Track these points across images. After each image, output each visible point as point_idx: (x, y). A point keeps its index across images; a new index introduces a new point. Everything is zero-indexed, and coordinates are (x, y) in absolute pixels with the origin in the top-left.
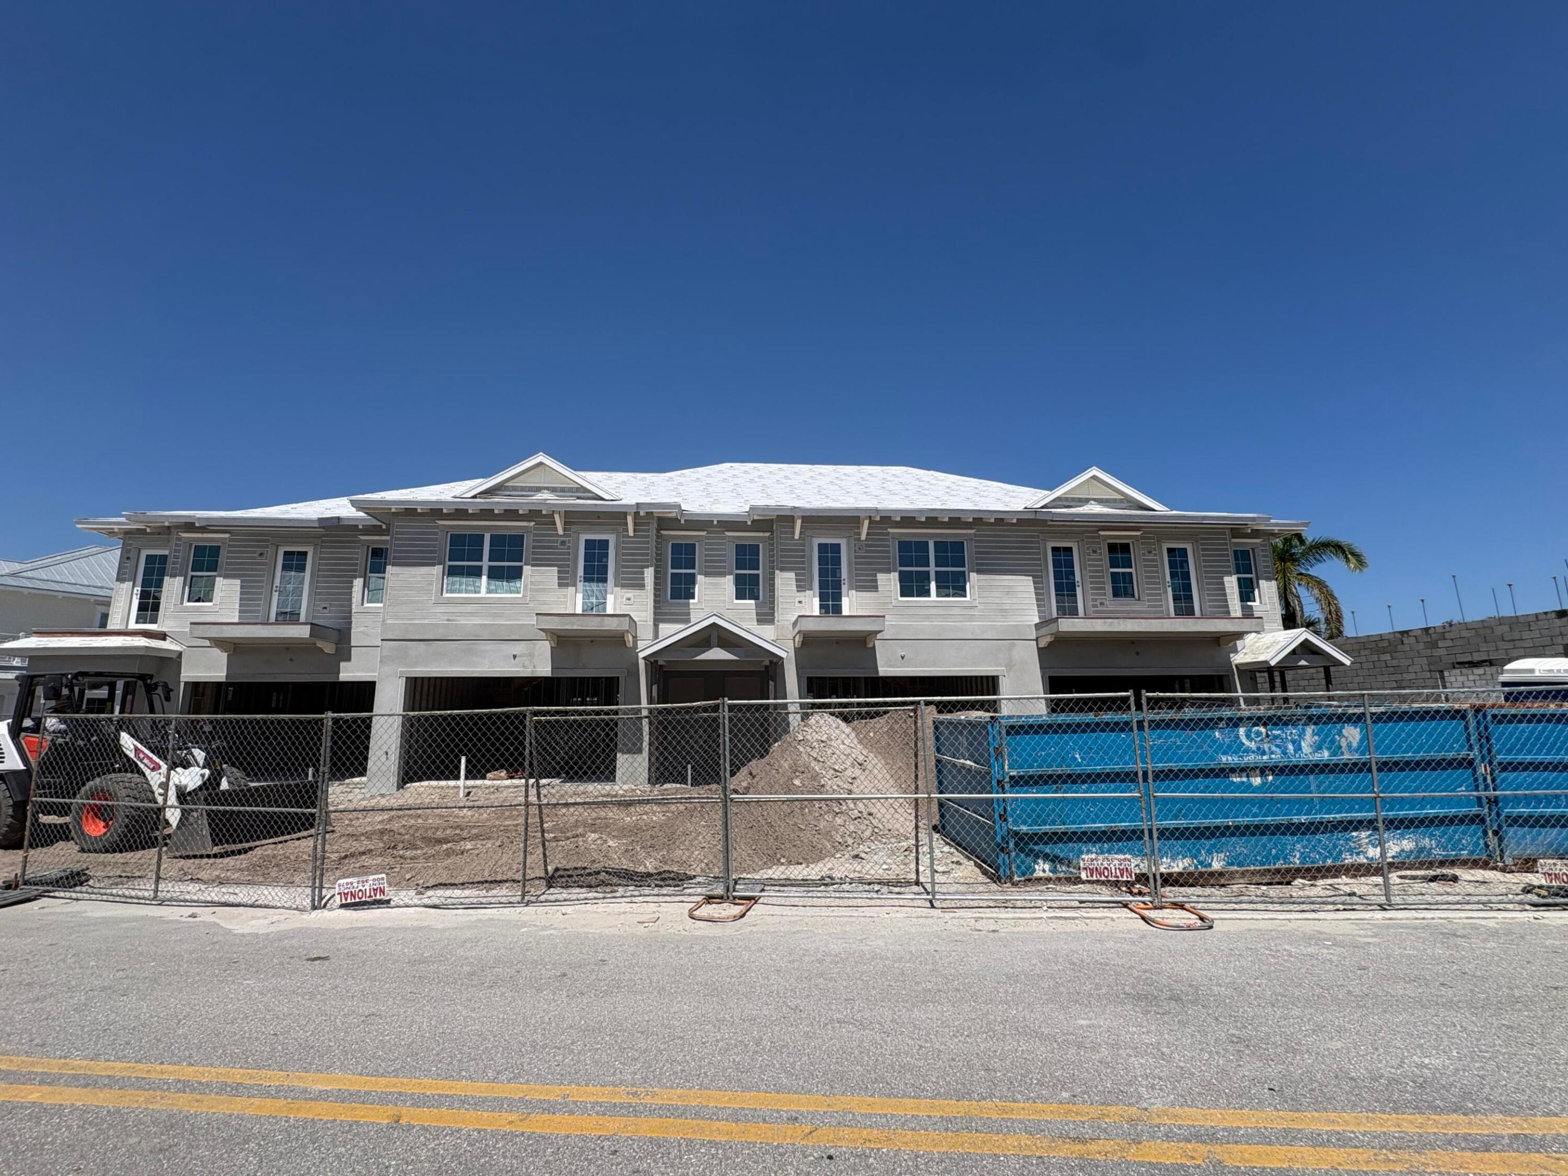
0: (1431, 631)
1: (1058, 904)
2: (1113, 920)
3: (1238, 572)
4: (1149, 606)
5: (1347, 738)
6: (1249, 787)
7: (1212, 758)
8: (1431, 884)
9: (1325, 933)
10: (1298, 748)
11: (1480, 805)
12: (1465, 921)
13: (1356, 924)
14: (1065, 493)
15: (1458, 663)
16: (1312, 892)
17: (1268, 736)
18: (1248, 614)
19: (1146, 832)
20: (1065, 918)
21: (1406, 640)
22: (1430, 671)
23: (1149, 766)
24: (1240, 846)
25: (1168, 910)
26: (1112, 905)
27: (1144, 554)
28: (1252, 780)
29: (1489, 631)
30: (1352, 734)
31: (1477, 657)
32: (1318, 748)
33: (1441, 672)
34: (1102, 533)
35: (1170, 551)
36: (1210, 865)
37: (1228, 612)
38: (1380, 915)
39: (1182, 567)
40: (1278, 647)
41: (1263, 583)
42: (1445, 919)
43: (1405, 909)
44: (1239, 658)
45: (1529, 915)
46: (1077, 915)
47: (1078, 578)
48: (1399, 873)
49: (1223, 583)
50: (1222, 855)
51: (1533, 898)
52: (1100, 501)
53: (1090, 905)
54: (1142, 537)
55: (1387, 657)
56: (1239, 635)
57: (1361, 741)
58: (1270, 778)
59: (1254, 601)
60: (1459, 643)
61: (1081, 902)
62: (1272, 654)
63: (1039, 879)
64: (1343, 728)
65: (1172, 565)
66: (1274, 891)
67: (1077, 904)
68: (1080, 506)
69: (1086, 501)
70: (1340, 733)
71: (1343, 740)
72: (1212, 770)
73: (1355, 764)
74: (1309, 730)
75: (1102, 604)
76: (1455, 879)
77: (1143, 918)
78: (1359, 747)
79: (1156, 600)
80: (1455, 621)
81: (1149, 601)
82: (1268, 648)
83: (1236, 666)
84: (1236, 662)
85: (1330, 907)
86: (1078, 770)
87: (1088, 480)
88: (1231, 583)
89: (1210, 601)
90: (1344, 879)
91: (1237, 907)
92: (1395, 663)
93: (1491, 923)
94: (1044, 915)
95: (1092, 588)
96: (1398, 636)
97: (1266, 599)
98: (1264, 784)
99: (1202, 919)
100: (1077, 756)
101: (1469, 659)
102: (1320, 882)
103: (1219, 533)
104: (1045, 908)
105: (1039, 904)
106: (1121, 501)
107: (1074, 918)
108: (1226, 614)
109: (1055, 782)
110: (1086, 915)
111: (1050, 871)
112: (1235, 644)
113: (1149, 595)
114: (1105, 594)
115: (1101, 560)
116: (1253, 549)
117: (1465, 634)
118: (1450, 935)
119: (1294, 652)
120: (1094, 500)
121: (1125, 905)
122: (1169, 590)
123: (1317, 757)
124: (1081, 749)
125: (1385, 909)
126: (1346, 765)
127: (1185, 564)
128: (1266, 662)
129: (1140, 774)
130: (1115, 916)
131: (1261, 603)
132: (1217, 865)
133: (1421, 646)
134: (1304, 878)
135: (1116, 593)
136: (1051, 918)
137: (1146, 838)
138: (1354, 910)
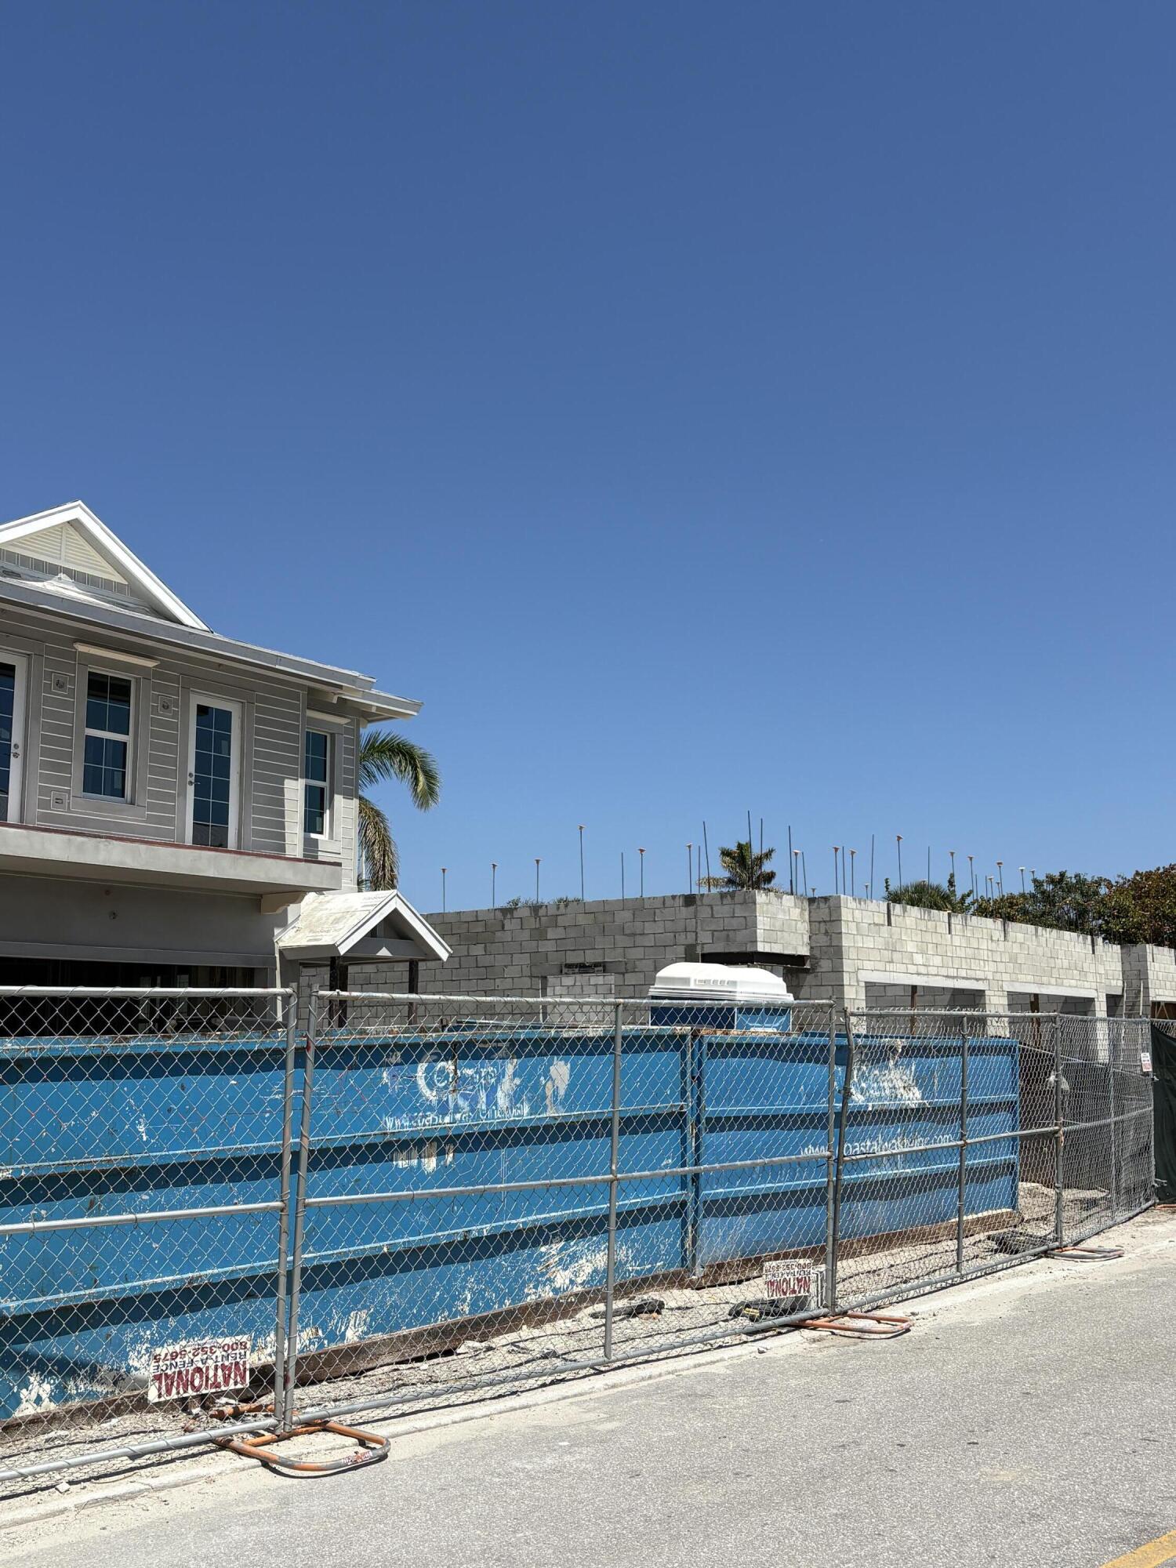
0: (542, 912)
1: (87, 1471)
2: (210, 1480)
3: (307, 777)
4: (150, 819)
5: (553, 1081)
6: (417, 1177)
7: (374, 1124)
8: (634, 1321)
9: (552, 1429)
10: (491, 1100)
11: (684, 1186)
12: (693, 1371)
13: (577, 1404)
14: (10, 543)
15: (569, 966)
16: (496, 1360)
17: (456, 1079)
18: (311, 855)
19: (283, 1281)
20: (114, 1499)
21: (508, 925)
22: (531, 977)
23: (305, 1142)
24: (390, 1290)
25: (301, 1438)
26: (195, 1450)
27: (155, 710)
28: (425, 1161)
29: (609, 918)
30: (561, 1071)
31: (590, 958)
32: (516, 1099)
33: (544, 978)
34: (81, 648)
35: (202, 710)
36: (343, 1336)
37: (282, 848)
38: (599, 1382)
39: (218, 749)
40: (353, 921)
41: (339, 800)
42: (672, 1373)
43: (624, 1366)
44: (288, 938)
45: (749, 1350)
46: (137, 1487)
47: (17, 737)
48: (590, 1310)
49: (281, 792)
50: (363, 1314)
51: (743, 1322)
52: (78, 578)
53: (154, 1458)
54: (156, 673)
55: (478, 950)
56: (295, 894)
57: (571, 1086)
58: (450, 1157)
59: (321, 833)
60: (572, 933)
61: (134, 1457)
62: (343, 933)
63: (35, 1421)
64: (551, 1063)
65: (202, 740)
66: (441, 1368)
67: (128, 1463)
68: (38, 580)
69: (52, 571)
70: (546, 1073)
71: (549, 1084)
72: (372, 1147)
73: (561, 1127)
74: (510, 1067)
75: (59, 801)
76: (657, 1308)
77: (266, 1463)
78: (567, 1095)
79: (163, 808)
80: (571, 898)
81: (151, 807)
82: (337, 921)
83: (281, 952)
84: (281, 944)
85: (532, 1382)
86: (137, 1159)
87: (62, 526)
88: (295, 791)
89: (256, 822)
90: (525, 1332)
91: (406, 1408)
92: (487, 960)
93: (719, 1369)
94: (69, 1502)
95: (44, 765)
96: (499, 915)
97: (339, 830)
98: (442, 1169)
99: (362, 1442)
100: (141, 1128)
101: (580, 960)
102: (498, 1341)
103: (288, 695)
104: (64, 1486)
105: (44, 1481)
106: (119, 587)
107: (131, 1496)
108: (277, 850)
109: (81, 1192)
110: (155, 1482)
111: (52, 1398)
112: (286, 911)
113: (152, 795)
114: (67, 781)
115: (69, 705)
116: (333, 735)
117: (582, 920)
118: (691, 1396)
119: (373, 933)
120: (69, 573)
121: (223, 1445)
122: (191, 790)
123: (511, 1117)
124: (148, 1110)
125: (600, 1372)
126: (547, 1128)
127: (224, 743)
128: (333, 947)
129: (288, 1159)
130: (212, 1471)
131: (331, 837)
132: (352, 1336)
133: (526, 935)
134: (472, 1338)
135: (92, 783)
136: (84, 1506)
137: (282, 1293)
138: (563, 1380)
